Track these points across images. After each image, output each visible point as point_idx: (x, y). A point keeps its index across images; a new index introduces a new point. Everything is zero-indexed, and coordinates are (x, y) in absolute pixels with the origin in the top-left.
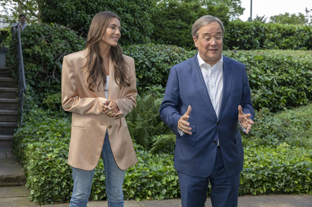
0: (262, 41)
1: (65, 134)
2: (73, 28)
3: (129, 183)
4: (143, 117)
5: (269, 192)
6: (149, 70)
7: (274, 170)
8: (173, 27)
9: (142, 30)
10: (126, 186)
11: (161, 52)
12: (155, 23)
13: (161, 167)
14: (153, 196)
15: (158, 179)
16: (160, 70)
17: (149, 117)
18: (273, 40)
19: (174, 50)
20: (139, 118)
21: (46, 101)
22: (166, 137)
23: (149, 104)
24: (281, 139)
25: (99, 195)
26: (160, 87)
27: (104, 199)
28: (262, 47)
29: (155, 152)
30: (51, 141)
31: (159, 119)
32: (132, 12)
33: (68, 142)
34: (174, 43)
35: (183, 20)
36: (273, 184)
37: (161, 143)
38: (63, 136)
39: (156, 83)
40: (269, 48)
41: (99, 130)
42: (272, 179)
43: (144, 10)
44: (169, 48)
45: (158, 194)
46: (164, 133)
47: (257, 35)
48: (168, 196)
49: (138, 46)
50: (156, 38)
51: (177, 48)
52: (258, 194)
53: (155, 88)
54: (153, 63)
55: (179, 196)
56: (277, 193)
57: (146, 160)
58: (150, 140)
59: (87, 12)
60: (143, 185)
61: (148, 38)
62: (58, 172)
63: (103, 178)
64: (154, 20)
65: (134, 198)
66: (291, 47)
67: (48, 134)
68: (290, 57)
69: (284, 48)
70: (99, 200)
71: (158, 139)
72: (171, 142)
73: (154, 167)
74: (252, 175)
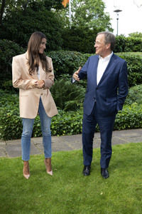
0: (123, 47)
1: (16, 102)
2: (17, 42)
3: (53, 127)
4: (59, 91)
5: (127, 128)
6: (61, 65)
7: (130, 116)
8: (74, 41)
9: (56, 43)
10: (51, 129)
11: (68, 55)
12: (64, 38)
13: (70, 118)
14: (66, 133)
15: (69, 124)
16: (67, 65)
17: (63, 91)
18: (129, 47)
19: (75, 54)
20: (57, 92)
21: (4, 85)
22: (72, 102)
23: (62, 84)
24: (134, 101)
25: (37, 134)
26: (68, 75)
27: (40, 136)
28: (123, 51)
29: (66, 111)
30: (8, 106)
31: (68, 92)
32: (51, 32)
33: (18, 107)
34: (75, 50)
35: (80, 36)
36: (129, 124)
37: (69, 106)
38: (15, 103)
39: (64, 73)
40: (127, 51)
41: (36, 97)
42: (128, 121)
43: (57, 30)
44: (72, 53)
45: (69, 132)
46: (71, 100)
47: (120, 44)
48: (74, 133)
49: (55, 52)
50: (65, 47)
51: (77, 53)
52: (121, 129)
53: (65, 75)
54: (64, 61)
55: (80, 133)
56: (131, 128)
57: (62, 115)
58: (63, 104)
59: (24, 33)
60: (61, 128)
61: (60, 47)
62: (14, 123)
63: (38, 125)
64: (63, 36)
65: (56, 135)
66: (139, 50)
67: (7, 103)
68: (138, 56)
69: (135, 51)
70: (37, 137)
71: (68, 103)
72: (75, 104)
73: (66, 118)
74: (118, 120)
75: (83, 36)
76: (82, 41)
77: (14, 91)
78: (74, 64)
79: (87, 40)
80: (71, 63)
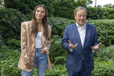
0: (101, 16)
2: (19, 10)
7: (107, 71)
8: (62, 10)
9: (49, 11)
11: (58, 21)
13: (58, 71)
16: (57, 28)
17: (53, 49)
18: (105, 15)
19: (63, 20)
21: (8, 42)
22: (60, 57)
23: (53, 43)
26: (57, 36)
28: (101, 18)
29: (56, 64)
30: (11, 60)
32: (45, 3)
33: (18, 60)
34: (63, 17)
35: (67, 7)
37: (58, 60)
38: (16, 57)
39: (56, 34)
40: (104, 19)
42: (106, 75)
43: (50, 2)
44: (61, 19)
47: (98, 13)
50: (55, 14)
51: (65, 19)
53: (55, 36)
54: (54, 26)
58: (53, 59)
61: (52, 15)
62: (14, 73)
64: (54, 7)
66: (113, 18)
67: (10, 57)
68: (113, 23)
69: (110, 19)
71: (57, 58)
72: (63, 60)
73: (55, 70)
74: (97, 74)
75: (70, 7)
76: (68, 10)
77: (15, 47)
78: (62, 27)
79: (72, 10)
80: (60, 27)
